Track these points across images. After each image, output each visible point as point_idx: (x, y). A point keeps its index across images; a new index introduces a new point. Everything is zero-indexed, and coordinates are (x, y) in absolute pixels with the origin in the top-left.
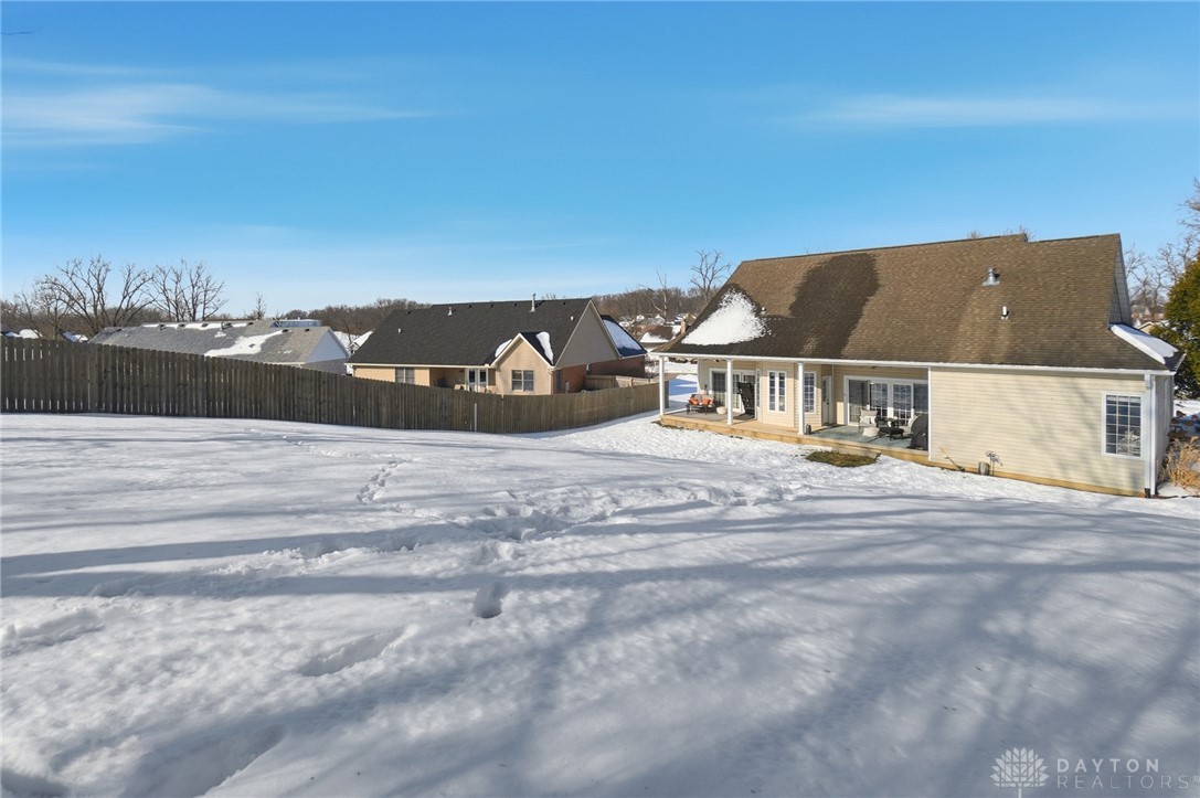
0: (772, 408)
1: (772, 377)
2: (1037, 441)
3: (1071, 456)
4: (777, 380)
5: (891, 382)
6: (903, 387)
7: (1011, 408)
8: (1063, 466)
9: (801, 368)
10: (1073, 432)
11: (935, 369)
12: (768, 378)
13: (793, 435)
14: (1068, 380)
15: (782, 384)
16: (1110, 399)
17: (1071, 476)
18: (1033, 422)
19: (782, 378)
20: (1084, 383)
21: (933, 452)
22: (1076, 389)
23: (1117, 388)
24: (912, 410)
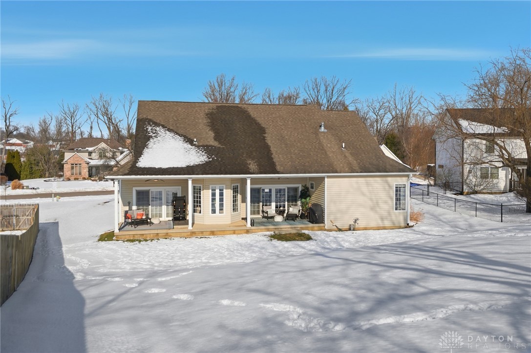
0: (214, 211)
1: (214, 190)
2: (373, 209)
3: (385, 214)
4: (217, 192)
5: (274, 187)
6: (280, 190)
7: (363, 194)
8: (382, 219)
9: (249, 182)
10: (386, 202)
11: (329, 177)
12: (211, 190)
13: (244, 228)
14: (384, 179)
15: (221, 194)
16: (397, 186)
17: (386, 224)
18: (371, 199)
19: (221, 190)
20: (389, 179)
21: (327, 223)
22: (387, 182)
23: (400, 181)
24: (286, 203)
